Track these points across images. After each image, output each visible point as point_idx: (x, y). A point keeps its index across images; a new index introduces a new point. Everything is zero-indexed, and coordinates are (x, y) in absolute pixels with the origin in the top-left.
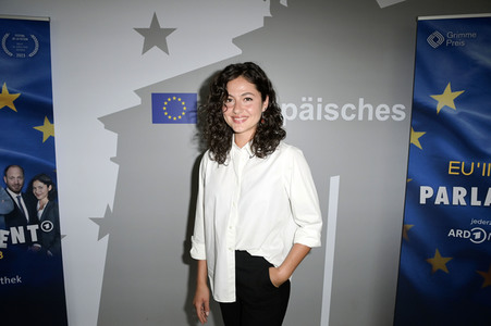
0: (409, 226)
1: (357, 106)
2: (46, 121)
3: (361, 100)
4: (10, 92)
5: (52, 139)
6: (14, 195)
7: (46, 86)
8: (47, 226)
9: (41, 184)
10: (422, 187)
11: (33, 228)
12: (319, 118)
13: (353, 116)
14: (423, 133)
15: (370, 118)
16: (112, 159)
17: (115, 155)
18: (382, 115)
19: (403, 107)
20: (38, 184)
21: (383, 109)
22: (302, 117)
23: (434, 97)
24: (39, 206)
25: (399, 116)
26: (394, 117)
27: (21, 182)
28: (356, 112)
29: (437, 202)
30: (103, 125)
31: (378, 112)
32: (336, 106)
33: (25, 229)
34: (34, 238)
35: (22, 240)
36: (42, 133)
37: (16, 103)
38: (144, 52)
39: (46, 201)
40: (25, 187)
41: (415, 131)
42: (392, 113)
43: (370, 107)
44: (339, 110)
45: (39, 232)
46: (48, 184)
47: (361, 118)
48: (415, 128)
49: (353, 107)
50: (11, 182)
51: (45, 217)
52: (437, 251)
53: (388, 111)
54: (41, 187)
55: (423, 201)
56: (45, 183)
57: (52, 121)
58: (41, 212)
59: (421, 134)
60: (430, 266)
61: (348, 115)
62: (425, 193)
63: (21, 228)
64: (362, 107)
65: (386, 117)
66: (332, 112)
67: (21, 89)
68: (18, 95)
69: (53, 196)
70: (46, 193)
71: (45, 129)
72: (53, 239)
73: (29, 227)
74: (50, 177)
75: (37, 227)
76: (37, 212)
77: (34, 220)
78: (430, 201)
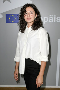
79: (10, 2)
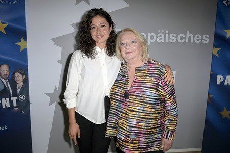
0: (211, 96)
1: (186, 35)
2: (23, 40)
3: (188, 32)
4: (2, 23)
5: (25, 50)
6: (4, 81)
7: (22, 20)
8: (22, 98)
9: (19, 75)
10: (218, 76)
11: (14, 99)
12: (167, 41)
13: (183, 40)
14: (219, 49)
15: (192, 41)
16: (58, 61)
17: (60, 59)
18: (198, 40)
19: (208, 36)
20: (17, 74)
21: (198, 37)
22: (158, 41)
23: (226, 31)
24: (18, 87)
25: (206, 41)
26: (203, 41)
27: (8, 73)
28: (185, 38)
29: (226, 83)
30: (54, 43)
31: (196, 38)
32: (175, 35)
33: (10, 100)
34: (15, 105)
35: (8, 106)
36: (20, 47)
37: (5, 29)
38: (76, 4)
39: (22, 84)
40: (11, 76)
41: (215, 48)
42: (202, 39)
43: (192, 36)
44: (177, 37)
45: (17, 101)
46: (23, 74)
47: (187, 41)
48: (216, 46)
49: (184, 36)
50: (2, 73)
51: (21, 93)
52: (225, 108)
53: (200, 38)
54: (19, 77)
55: (218, 83)
56: (21, 74)
57: (25, 40)
58: (19, 90)
59: (218, 49)
60: (221, 115)
61: (181, 39)
62: (220, 79)
63: (8, 99)
64: (188, 36)
65: (200, 41)
66: (173, 38)
67: (8, 21)
68: (7, 25)
69: (26, 81)
70: (22, 80)
71: (21, 44)
72: (25, 105)
73: (12, 99)
74: (24, 71)
75: (16, 98)
76: (16, 90)
77: (15, 95)
78: (222, 83)
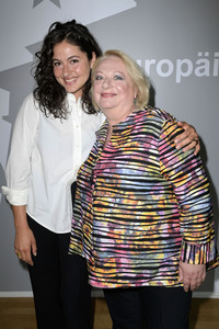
79: (59, 6)
